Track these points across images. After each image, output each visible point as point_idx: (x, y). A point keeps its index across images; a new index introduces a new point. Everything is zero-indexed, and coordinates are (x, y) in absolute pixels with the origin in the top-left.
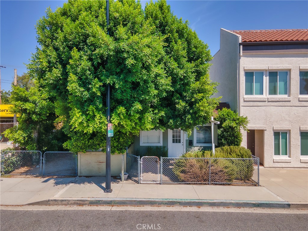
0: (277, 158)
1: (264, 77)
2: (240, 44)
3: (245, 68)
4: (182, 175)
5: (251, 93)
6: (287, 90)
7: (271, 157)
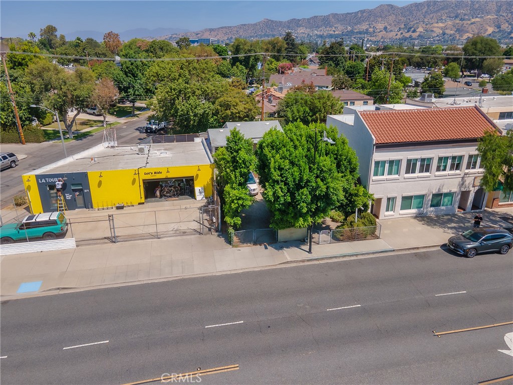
0: (387, 213)
1: (386, 164)
2: (374, 145)
3: (375, 160)
5: (377, 175)
6: (398, 173)
7: (384, 214)
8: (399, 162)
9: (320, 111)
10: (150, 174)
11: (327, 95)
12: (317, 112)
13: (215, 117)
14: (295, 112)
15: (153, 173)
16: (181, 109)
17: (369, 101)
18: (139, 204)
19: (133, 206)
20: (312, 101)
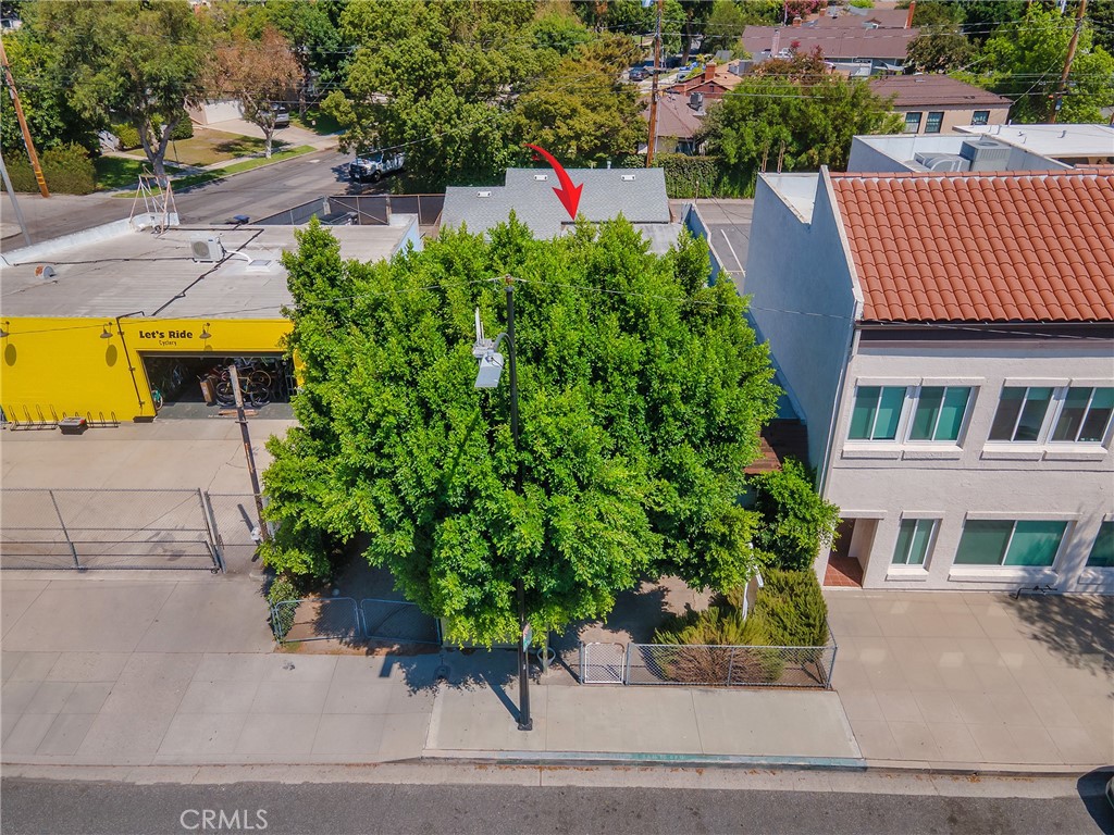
0: (896, 570)
1: (907, 398)
2: (855, 326)
3: (860, 383)
4: (671, 670)
5: (865, 436)
7: (884, 568)
8: (963, 397)
9: (823, 140)
10: (157, 336)
11: (850, 93)
12: (814, 141)
13: (513, 148)
14: (749, 140)
15: (167, 335)
16: (410, 123)
17: (993, 111)
18: (138, 420)
19: (116, 424)
20: (803, 107)
